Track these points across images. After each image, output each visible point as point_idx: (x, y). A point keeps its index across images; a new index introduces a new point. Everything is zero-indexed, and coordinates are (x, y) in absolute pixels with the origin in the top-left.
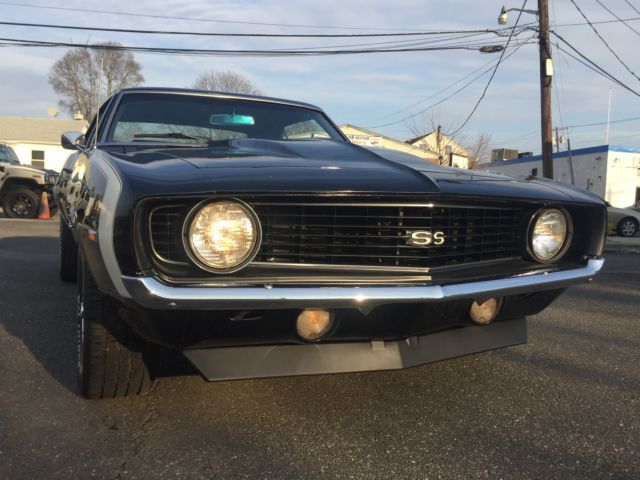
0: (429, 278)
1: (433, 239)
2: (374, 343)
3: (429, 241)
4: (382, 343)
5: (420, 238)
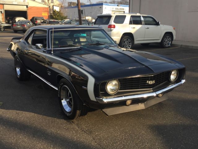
0: (152, 91)
1: (153, 83)
2: (139, 104)
3: (152, 83)
4: (140, 104)
5: (151, 82)
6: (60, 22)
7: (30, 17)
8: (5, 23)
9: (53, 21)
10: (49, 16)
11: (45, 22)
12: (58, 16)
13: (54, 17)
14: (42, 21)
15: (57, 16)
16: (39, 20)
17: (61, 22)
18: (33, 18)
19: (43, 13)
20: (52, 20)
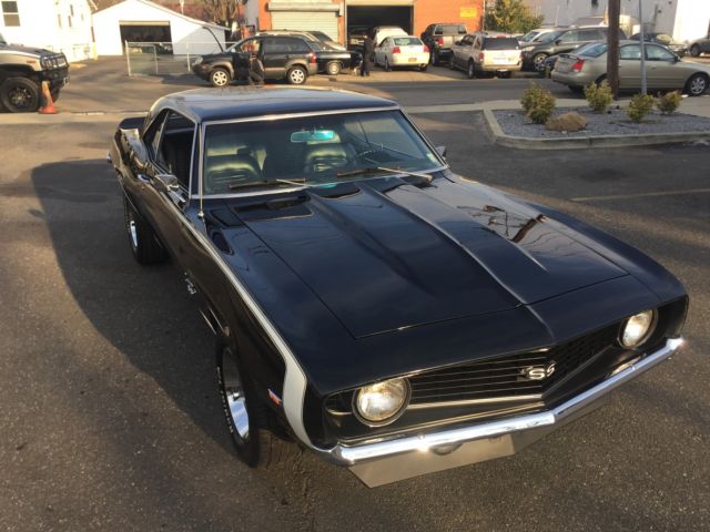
0: (541, 404)
1: (547, 374)
3: (543, 375)
5: (536, 374)
6: (520, 39)
7: (420, 26)
8: (344, 49)
9: (498, 39)
10: (482, 18)
11: (471, 44)
12: (512, 18)
13: (500, 20)
14: (461, 38)
15: (508, 18)
16: (448, 34)
17: (524, 40)
18: (431, 28)
19: (462, 9)
20: (494, 35)
